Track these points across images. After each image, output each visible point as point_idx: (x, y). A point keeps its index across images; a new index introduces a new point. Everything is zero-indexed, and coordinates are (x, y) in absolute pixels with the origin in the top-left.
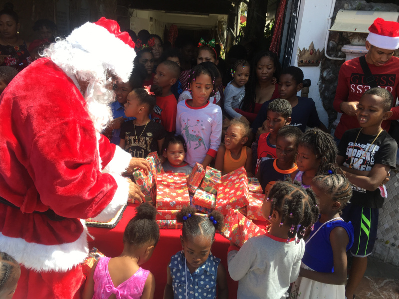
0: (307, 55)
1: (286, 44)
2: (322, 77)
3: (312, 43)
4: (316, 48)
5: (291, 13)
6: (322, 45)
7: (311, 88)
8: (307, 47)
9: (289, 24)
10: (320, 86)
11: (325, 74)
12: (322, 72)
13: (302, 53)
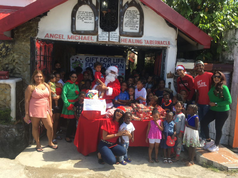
0: (169, 75)
1: (162, 72)
2: (174, 82)
3: (170, 71)
4: (172, 73)
5: (163, 63)
6: (173, 72)
7: (171, 85)
8: (169, 73)
9: (163, 66)
10: (174, 84)
11: (175, 80)
12: (174, 80)
13: (168, 74)
